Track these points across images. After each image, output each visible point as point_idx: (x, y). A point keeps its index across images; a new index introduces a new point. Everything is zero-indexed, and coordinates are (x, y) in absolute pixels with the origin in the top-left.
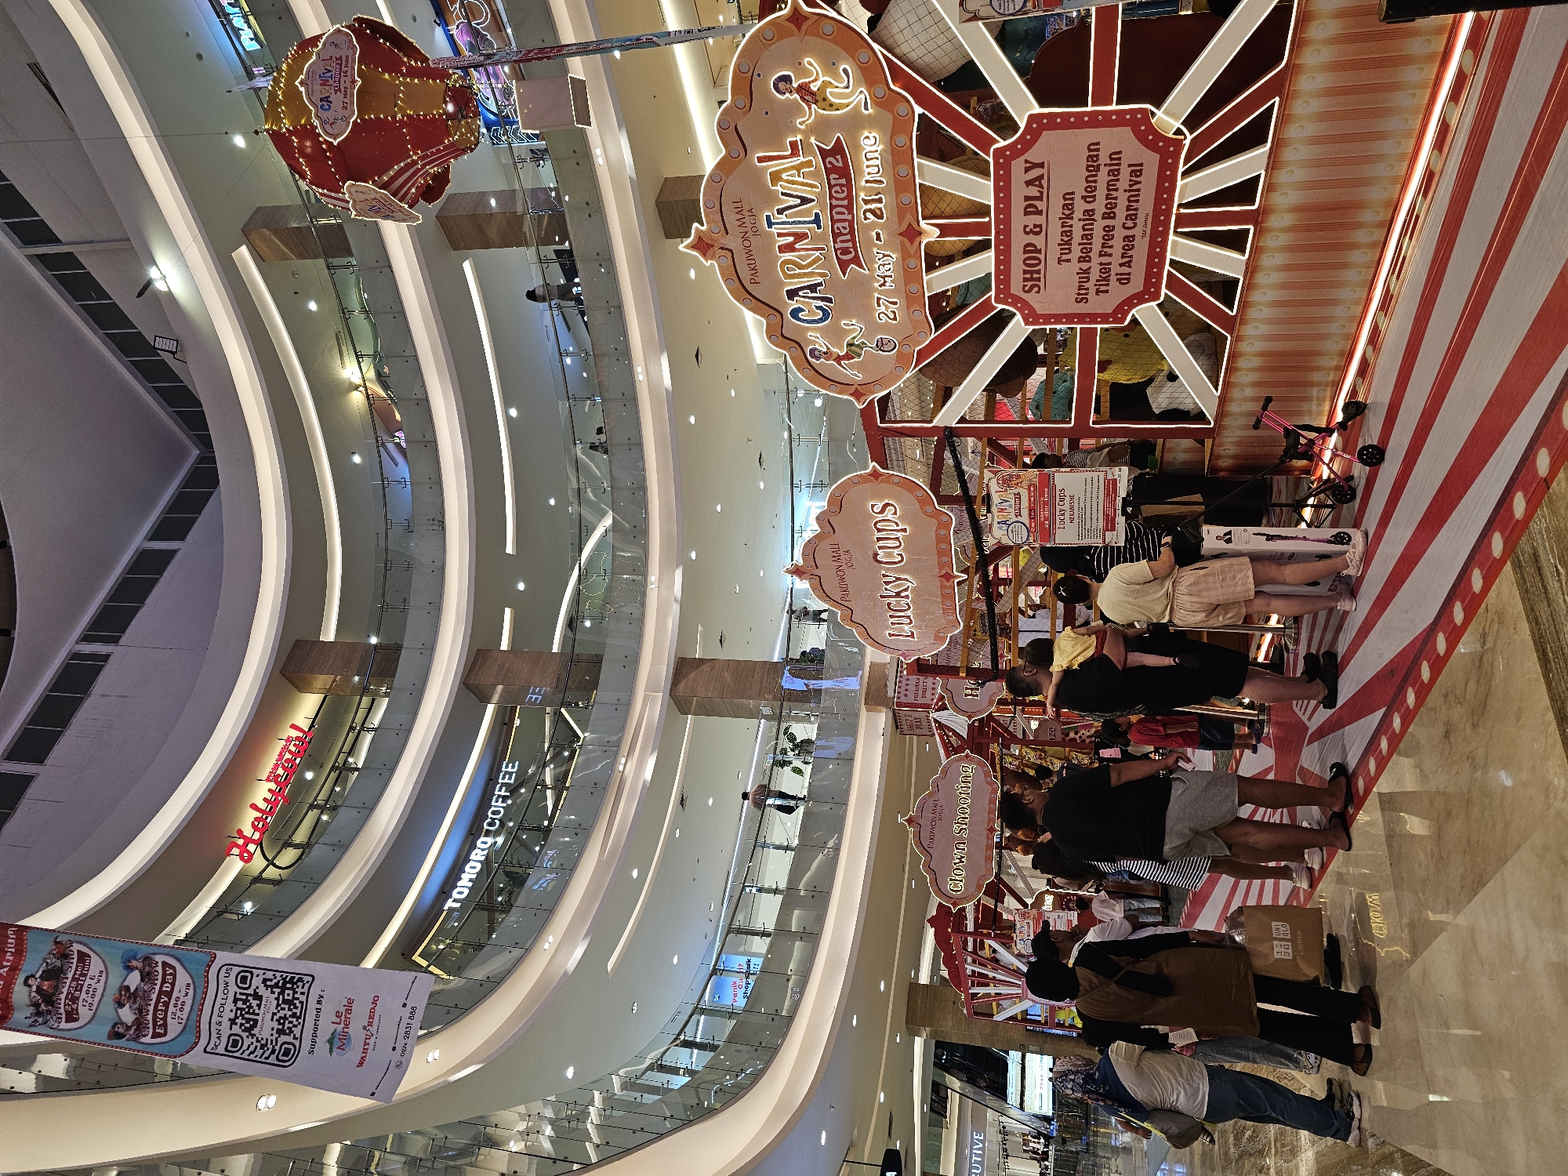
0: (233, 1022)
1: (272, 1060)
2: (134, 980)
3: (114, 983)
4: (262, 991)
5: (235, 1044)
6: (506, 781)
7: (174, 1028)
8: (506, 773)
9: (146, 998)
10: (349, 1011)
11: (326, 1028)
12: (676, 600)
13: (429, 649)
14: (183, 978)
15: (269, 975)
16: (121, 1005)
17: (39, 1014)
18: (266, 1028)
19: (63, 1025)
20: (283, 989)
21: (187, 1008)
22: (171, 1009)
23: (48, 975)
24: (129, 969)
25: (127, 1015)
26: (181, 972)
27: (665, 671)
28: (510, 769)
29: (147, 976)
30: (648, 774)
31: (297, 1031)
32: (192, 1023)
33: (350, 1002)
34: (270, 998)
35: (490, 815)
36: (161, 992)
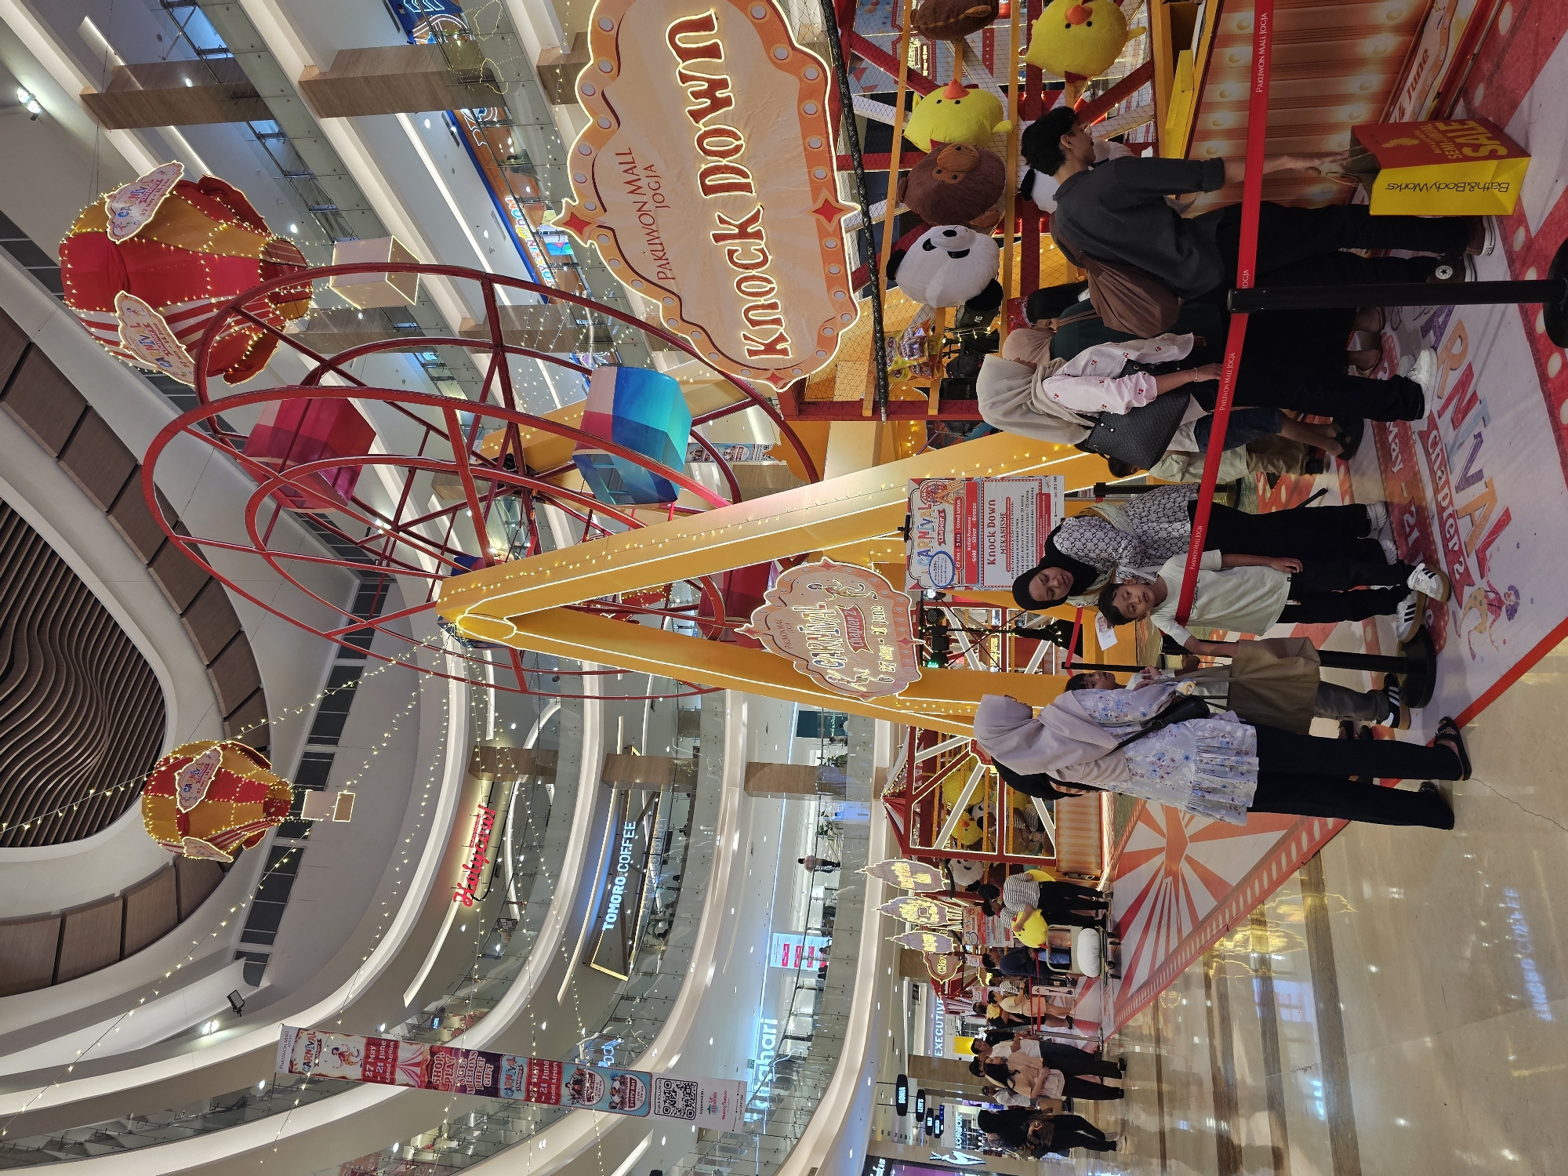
0: (665, 1102)
1: (685, 1116)
2: (617, 1085)
3: (608, 1088)
4: (676, 1089)
5: (667, 1110)
6: (629, 836)
7: (638, 1104)
8: (627, 831)
9: (625, 1092)
10: (715, 1097)
11: (706, 1105)
12: (744, 724)
13: (577, 759)
14: (640, 1084)
15: (678, 1083)
16: (614, 1095)
17: (574, 1098)
18: (680, 1104)
19: (586, 1103)
20: (686, 1089)
21: (644, 1096)
22: (637, 1096)
23: (577, 1082)
24: (615, 1080)
25: (617, 1099)
26: (638, 1081)
27: (739, 773)
28: (630, 828)
29: (623, 1083)
30: (735, 846)
31: (694, 1105)
32: (647, 1102)
33: (715, 1094)
34: (680, 1093)
35: (621, 861)
36: (630, 1090)
